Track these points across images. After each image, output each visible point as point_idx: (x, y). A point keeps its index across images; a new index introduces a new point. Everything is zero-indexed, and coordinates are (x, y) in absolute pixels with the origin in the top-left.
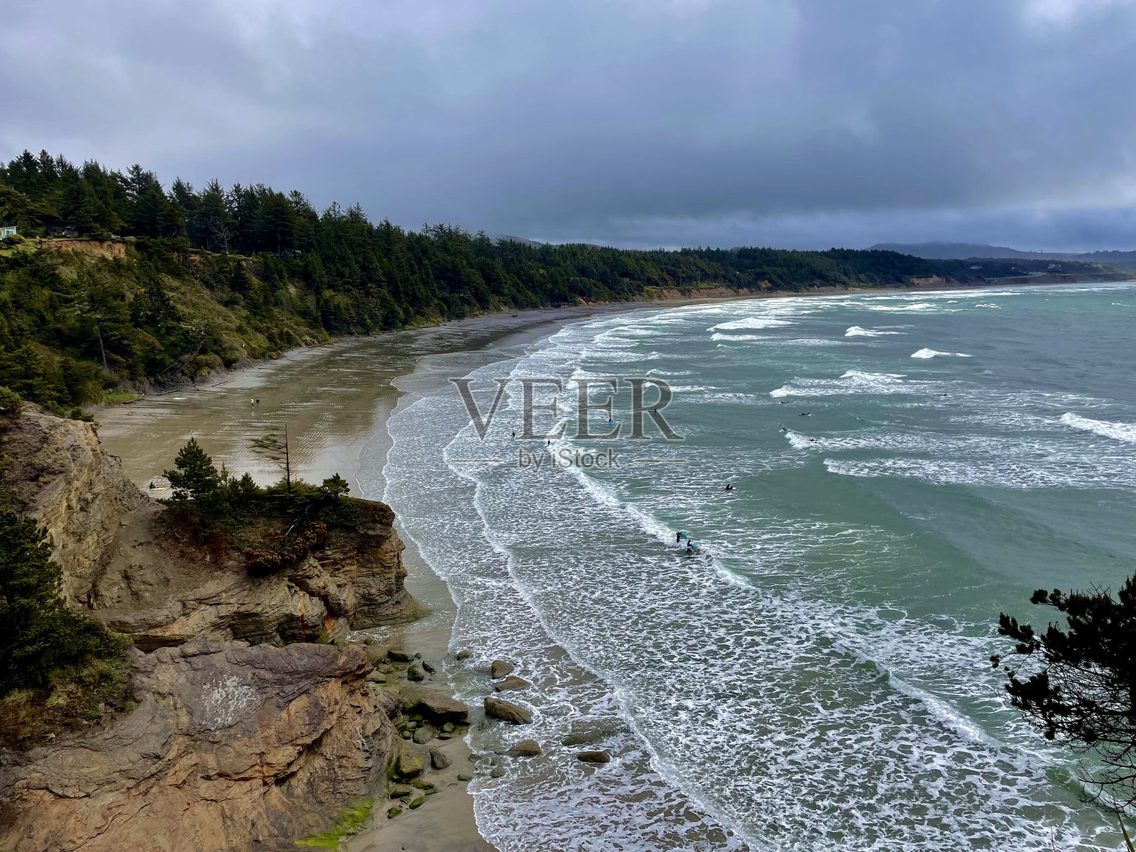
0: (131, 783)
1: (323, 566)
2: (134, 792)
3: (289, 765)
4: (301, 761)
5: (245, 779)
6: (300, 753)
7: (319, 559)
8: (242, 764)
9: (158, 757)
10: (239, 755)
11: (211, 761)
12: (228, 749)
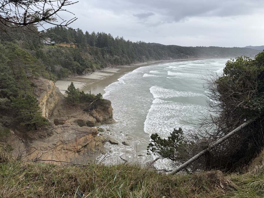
0: (50, 149)
1: (96, 112)
2: (50, 150)
3: (80, 149)
4: (82, 149)
5: (71, 151)
6: (82, 147)
7: (96, 111)
8: (71, 148)
9: (55, 145)
10: (70, 146)
11: (65, 146)
12: (69, 145)
